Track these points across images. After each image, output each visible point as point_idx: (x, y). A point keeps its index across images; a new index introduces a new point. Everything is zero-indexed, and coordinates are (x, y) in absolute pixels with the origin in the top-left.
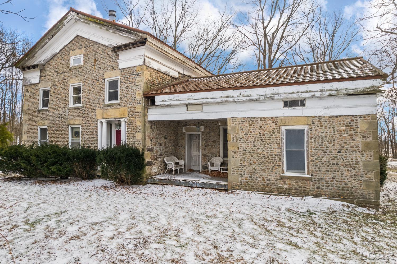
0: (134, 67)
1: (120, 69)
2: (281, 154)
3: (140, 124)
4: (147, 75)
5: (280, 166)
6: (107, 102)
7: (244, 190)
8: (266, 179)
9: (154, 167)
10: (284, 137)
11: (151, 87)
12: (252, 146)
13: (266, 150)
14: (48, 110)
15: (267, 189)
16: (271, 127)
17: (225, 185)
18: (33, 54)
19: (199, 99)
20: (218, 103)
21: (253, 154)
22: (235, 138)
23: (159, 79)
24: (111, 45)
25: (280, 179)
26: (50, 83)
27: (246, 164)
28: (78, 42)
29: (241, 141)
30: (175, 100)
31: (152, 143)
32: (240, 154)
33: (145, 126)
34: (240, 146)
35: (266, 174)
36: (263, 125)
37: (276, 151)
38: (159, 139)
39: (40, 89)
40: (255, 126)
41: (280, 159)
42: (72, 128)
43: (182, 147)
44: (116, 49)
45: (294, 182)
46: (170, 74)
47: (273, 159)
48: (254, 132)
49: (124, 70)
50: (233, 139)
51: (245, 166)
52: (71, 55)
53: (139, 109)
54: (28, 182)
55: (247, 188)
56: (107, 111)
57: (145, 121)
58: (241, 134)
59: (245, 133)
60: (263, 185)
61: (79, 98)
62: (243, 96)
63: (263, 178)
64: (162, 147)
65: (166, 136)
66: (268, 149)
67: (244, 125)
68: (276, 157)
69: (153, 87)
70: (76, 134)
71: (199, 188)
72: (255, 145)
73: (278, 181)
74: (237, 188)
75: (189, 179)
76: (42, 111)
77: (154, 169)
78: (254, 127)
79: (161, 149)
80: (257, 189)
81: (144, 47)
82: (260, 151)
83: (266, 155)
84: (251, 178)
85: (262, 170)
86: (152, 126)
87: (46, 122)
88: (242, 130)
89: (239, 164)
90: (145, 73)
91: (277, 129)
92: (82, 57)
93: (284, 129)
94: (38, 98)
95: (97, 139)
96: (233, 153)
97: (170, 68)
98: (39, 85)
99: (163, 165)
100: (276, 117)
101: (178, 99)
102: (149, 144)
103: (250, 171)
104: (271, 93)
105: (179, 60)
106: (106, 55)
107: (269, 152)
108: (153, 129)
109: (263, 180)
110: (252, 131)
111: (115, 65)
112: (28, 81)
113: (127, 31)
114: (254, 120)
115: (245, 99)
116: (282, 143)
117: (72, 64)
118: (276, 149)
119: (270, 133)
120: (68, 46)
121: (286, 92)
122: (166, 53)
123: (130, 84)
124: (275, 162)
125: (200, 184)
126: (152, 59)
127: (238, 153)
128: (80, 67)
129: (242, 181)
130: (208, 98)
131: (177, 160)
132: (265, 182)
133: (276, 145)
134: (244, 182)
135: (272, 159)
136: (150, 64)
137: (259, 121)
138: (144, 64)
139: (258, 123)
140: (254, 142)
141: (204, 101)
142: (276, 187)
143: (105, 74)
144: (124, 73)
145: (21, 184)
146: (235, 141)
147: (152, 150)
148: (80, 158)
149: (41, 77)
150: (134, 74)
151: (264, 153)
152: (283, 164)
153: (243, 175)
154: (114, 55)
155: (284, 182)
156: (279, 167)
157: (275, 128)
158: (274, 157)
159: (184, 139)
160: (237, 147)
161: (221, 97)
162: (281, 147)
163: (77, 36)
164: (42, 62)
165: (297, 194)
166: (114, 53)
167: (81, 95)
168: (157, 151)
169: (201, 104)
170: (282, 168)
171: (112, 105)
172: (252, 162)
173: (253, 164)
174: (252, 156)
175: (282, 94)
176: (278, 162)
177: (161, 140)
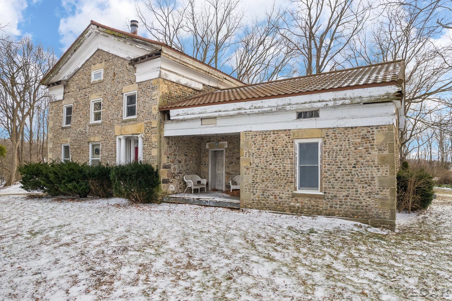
0: (151, 80)
1: (137, 83)
2: (293, 170)
3: (156, 140)
4: (164, 89)
5: (292, 182)
6: (125, 118)
7: (256, 209)
8: (278, 197)
9: (171, 185)
10: (297, 152)
11: (168, 101)
12: (265, 161)
13: (278, 166)
14: (70, 127)
15: (279, 207)
16: (283, 140)
17: (238, 204)
18: (57, 70)
19: (212, 112)
20: (231, 116)
21: (265, 170)
22: (247, 153)
23: (179, 92)
24: (129, 57)
25: (292, 197)
26: (73, 99)
27: (258, 181)
28: (98, 56)
29: (253, 156)
30: (189, 114)
31: (169, 160)
32: (252, 170)
33: (160, 142)
34: (252, 162)
35: (279, 192)
36: (276, 138)
37: (288, 167)
38: (177, 156)
39: (64, 106)
40: (268, 140)
41: (292, 175)
42: (93, 146)
43: (205, 165)
44: (133, 62)
45: (306, 201)
46: (192, 86)
47: (286, 175)
48: (267, 146)
49: (142, 84)
50: (246, 154)
51: (257, 183)
52: (92, 70)
53: (155, 124)
54: (48, 200)
55: (259, 206)
56: (125, 127)
57: (160, 137)
58: (254, 149)
59: (257, 148)
60: (276, 203)
61: (100, 113)
62: (255, 108)
63: (275, 196)
64: (181, 164)
65: (186, 152)
66: (281, 165)
67: (257, 139)
68: (289, 173)
69: (171, 101)
70: (97, 152)
71: (212, 206)
72: (268, 160)
73: (290, 199)
74: (250, 206)
75: (203, 198)
76: (66, 128)
77: (172, 188)
78: (267, 142)
79: (180, 166)
80: (269, 207)
81: (159, 58)
82: (272, 167)
83: (279, 171)
84: (263, 196)
85: (275, 187)
86: (169, 142)
87: (69, 139)
88: (255, 144)
89: (251, 181)
90: (161, 86)
91: (290, 143)
92: (102, 71)
93: (297, 142)
94: (62, 115)
95: (116, 157)
96: (245, 170)
97: (191, 79)
98: (63, 102)
99: (182, 184)
100: (289, 130)
101: (191, 112)
102: (165, 160)
103: (262, 188)
104: (282, 104)
105: (202, 71)
106: (125, 69)
107: (282, 167)
108: (171, 145)
109: (276, 198)
110: (265, 145)
111: (132, 79)
112: (53, 98)
113: (143, 42)
114: (267, 133)
115: (256, 111)
116: (295, 158)
117: (93, 79)
118: (288, 164)
119: (283, 147)
120: (90, 60)
121: (297, 102)
122: (186, 64)
123: (147, 98)
124: (288, 178)
125: (213, 202)
126: (169, 71)
127: (251, 169)
128: (101, 82)
129: (255, 199)
130: (220, 111)
131: (199, 179)
132: (277, 201)
133: (289, 160)
134: (256, 200)
135: (284, 176)
136: (168, 77)
137: (272, 135)
138: (160, 77)
139: (271, 137)
140: (266, 157)
141: (216, 114)
142: (288, 205)
143: (123, 88)
144: (141, 86)
145: (42, 201)
146: (247, 156)
147: (170, 168)
148: (95, 176)
149: (64, 93)
150: (150, 87)
151: (277, 168)
152: (295, 181)
153: (255, 192)
154: (132, 68)
155: (296, 200)
156: (292, 184)
157: (288, 141)
158: (286, 173)
159: (207, 156)
160: (249, 163)
161: (234, 110)
162: (294, 162)
163: (98, 50)
164: (66, 78)
165: (309, 213)
166: (131, 67)
167: (101, 111)
168: (175, 169)
169: (215, 118)
170: (295, 185)
171: (130, 120)
172: (265, 178)
173: (265, 180)
174: (264, 173)
175: (294, 104)
176: (290, 179)
177: (180, 156)
